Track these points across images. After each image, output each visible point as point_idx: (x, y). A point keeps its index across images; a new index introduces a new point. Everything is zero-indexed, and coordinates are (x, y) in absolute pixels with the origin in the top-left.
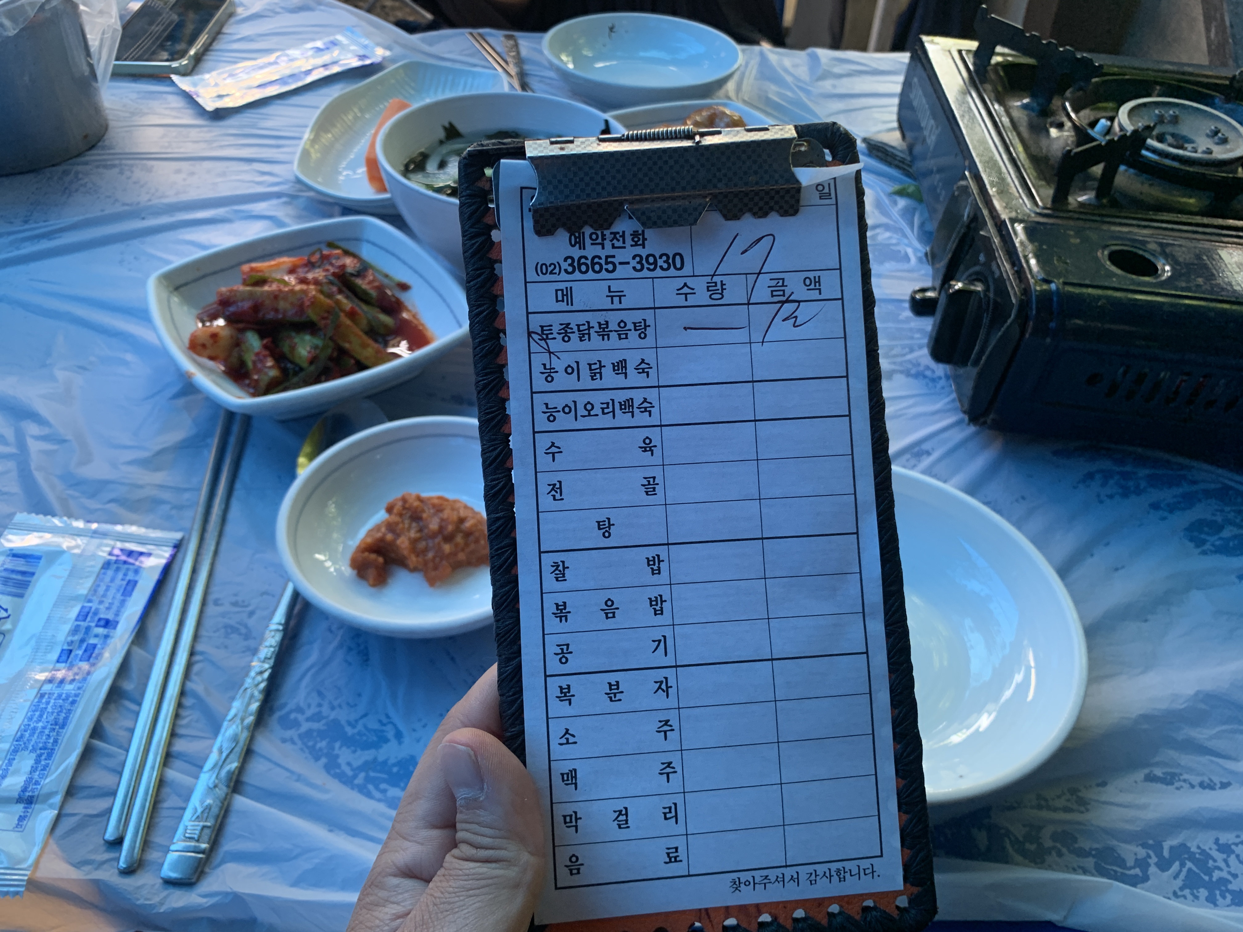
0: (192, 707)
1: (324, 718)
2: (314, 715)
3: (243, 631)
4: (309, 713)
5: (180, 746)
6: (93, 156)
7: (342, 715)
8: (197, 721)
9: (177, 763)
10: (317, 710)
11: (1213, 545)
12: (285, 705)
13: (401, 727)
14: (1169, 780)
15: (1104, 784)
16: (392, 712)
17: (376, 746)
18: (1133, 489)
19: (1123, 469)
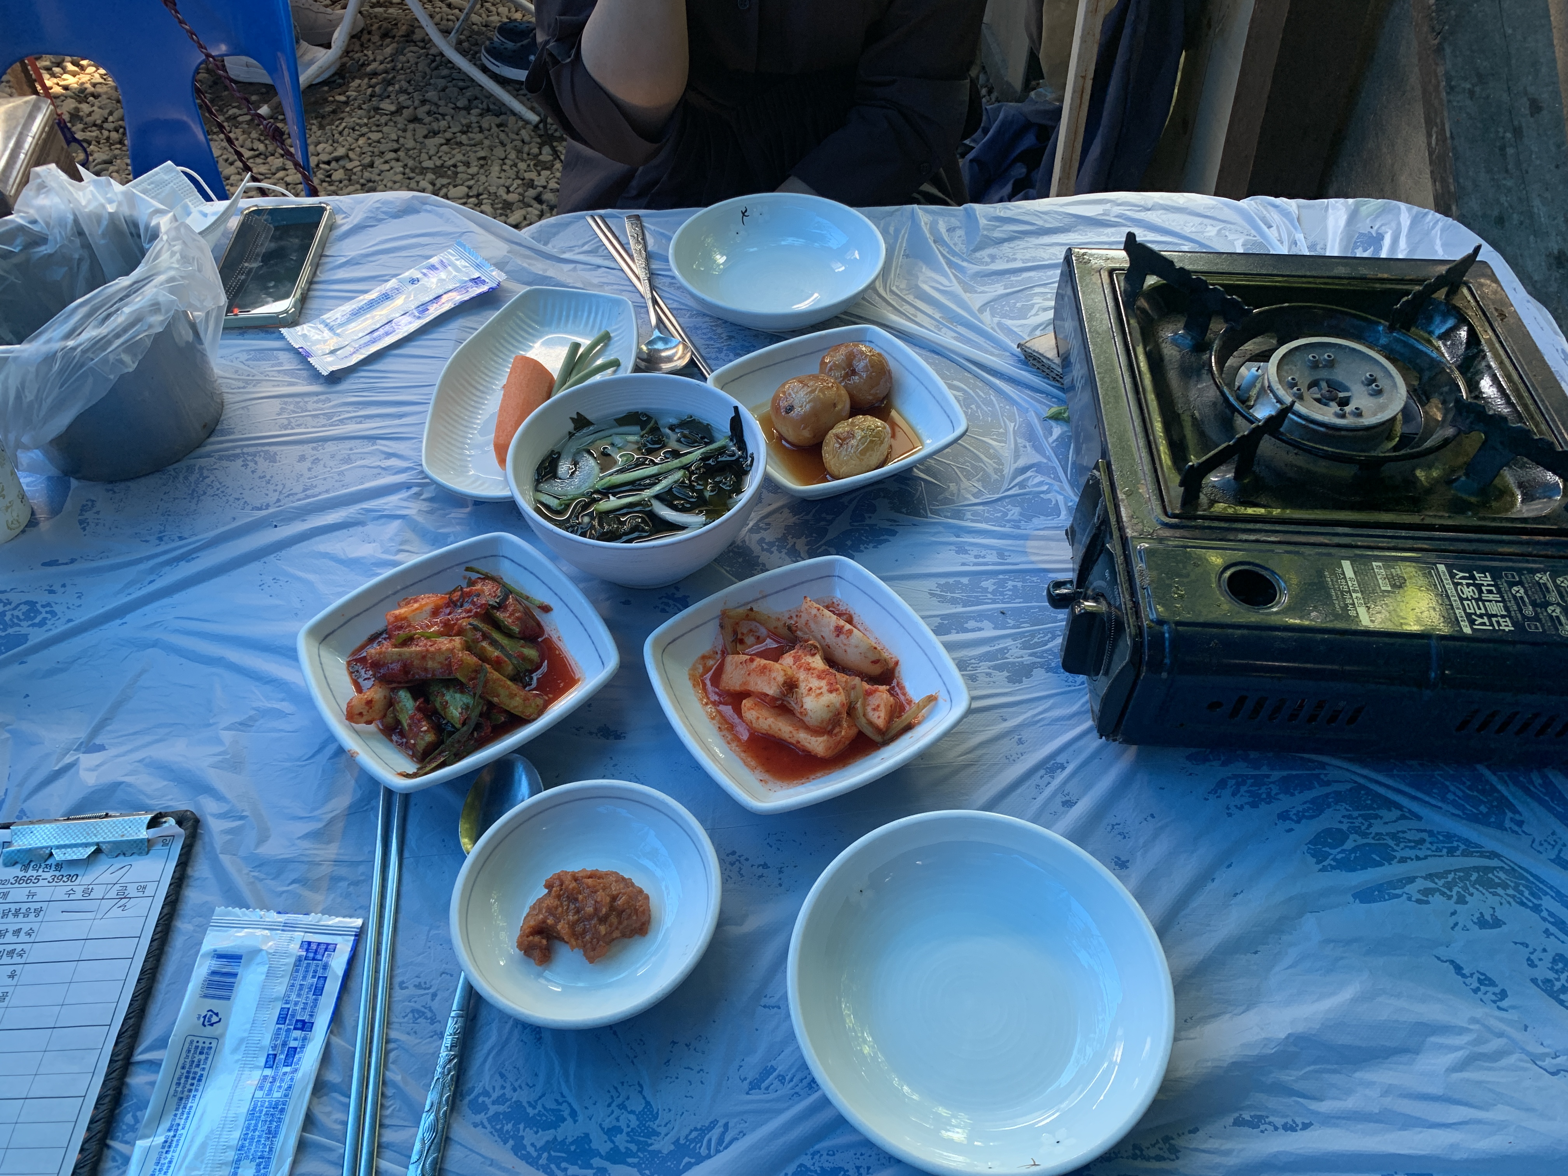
0: (393, 1097)
1: (507, 1100)
2: (498, 1098)
3: (429, 1015)
4: (495, 1096)
5: (389, 1136)
6: (214, 444)
7: (524, 1096)
8: (399, 1110)
9: (388, 1153)
10: (502, 1092)
11: (1334, 859)
12: (474, 1088)
13: (576, 1106)
14: (1255, 1123)
15: (1195, 1131)
16: (566, 1091)
17: (554, 1126)
18: (1264, 796)
19: (1257, 772)
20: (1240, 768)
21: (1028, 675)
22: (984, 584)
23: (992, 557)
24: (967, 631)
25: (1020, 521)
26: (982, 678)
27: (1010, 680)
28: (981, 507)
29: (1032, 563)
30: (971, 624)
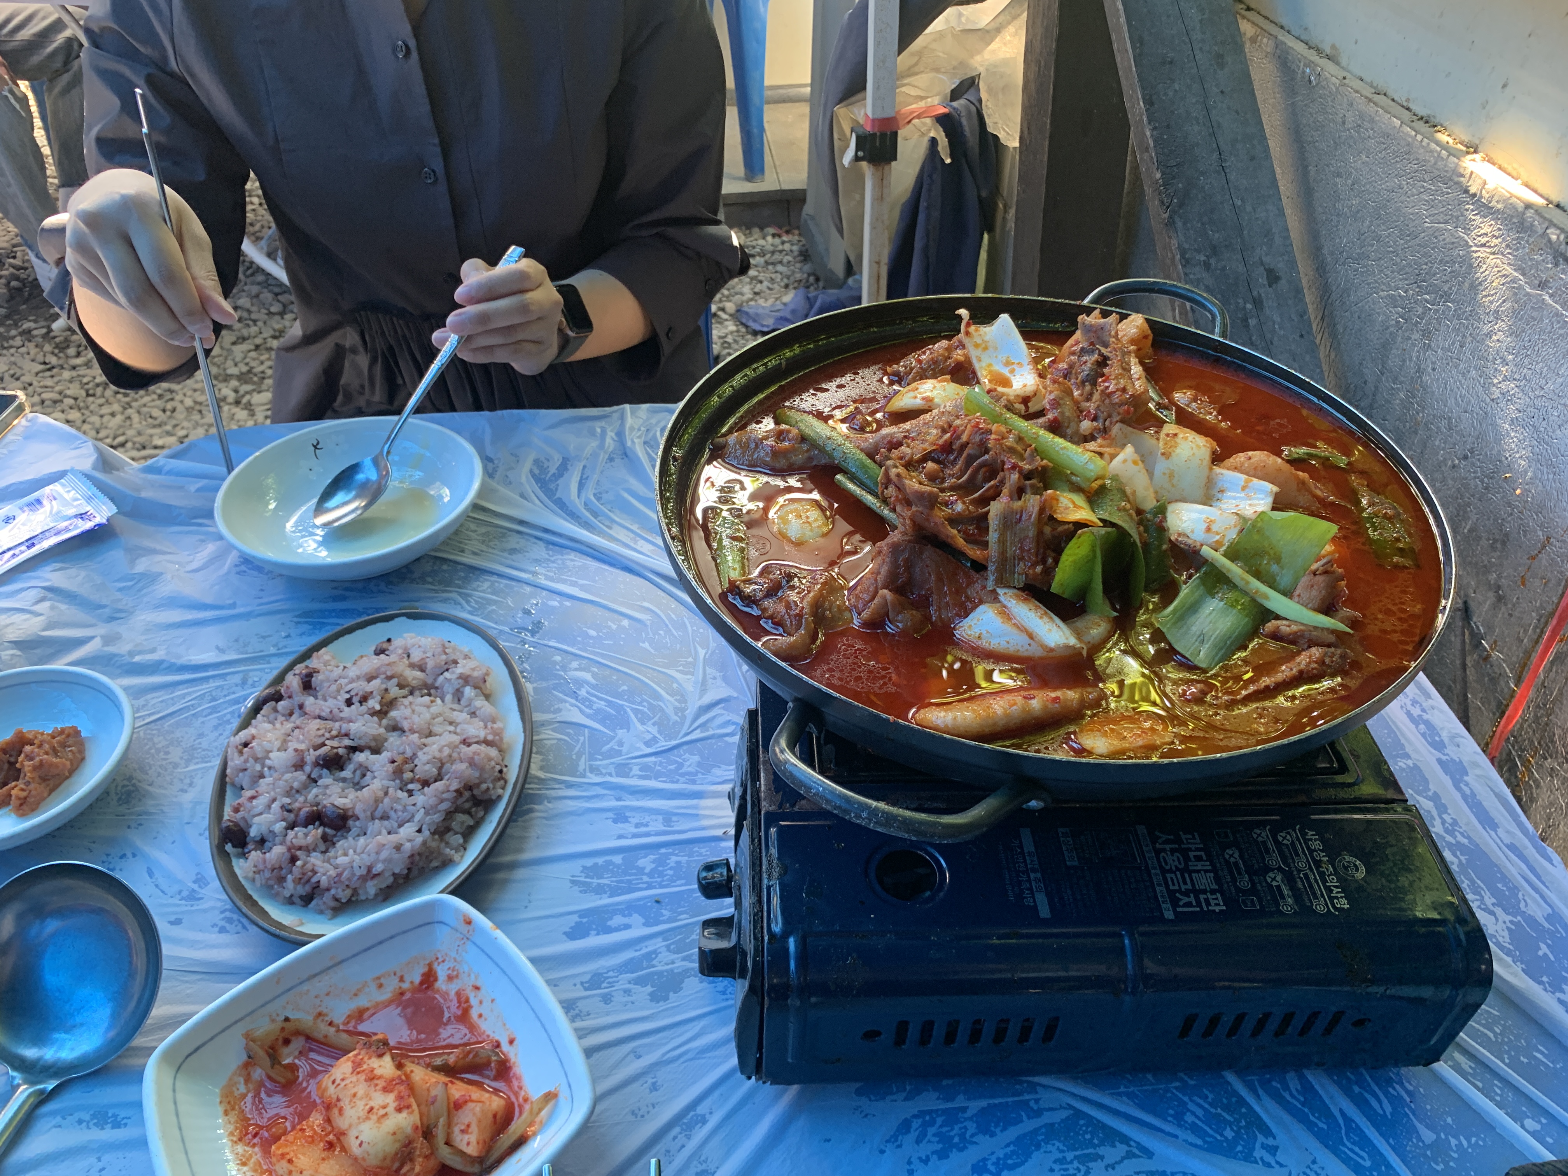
18: (956, 1140)
19: (950, 1105)
20: (930, 1101)
21: (677, 989)
22: (641, 863)
23: (657, 825)
24: (609, 930)
25: (696, 774)
26: (619, 998)
27: (655, 998)
28: (653, 759)
29: (703, 828)
30: (618, 920)
